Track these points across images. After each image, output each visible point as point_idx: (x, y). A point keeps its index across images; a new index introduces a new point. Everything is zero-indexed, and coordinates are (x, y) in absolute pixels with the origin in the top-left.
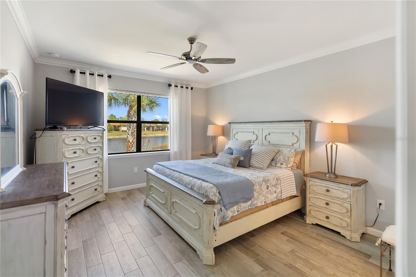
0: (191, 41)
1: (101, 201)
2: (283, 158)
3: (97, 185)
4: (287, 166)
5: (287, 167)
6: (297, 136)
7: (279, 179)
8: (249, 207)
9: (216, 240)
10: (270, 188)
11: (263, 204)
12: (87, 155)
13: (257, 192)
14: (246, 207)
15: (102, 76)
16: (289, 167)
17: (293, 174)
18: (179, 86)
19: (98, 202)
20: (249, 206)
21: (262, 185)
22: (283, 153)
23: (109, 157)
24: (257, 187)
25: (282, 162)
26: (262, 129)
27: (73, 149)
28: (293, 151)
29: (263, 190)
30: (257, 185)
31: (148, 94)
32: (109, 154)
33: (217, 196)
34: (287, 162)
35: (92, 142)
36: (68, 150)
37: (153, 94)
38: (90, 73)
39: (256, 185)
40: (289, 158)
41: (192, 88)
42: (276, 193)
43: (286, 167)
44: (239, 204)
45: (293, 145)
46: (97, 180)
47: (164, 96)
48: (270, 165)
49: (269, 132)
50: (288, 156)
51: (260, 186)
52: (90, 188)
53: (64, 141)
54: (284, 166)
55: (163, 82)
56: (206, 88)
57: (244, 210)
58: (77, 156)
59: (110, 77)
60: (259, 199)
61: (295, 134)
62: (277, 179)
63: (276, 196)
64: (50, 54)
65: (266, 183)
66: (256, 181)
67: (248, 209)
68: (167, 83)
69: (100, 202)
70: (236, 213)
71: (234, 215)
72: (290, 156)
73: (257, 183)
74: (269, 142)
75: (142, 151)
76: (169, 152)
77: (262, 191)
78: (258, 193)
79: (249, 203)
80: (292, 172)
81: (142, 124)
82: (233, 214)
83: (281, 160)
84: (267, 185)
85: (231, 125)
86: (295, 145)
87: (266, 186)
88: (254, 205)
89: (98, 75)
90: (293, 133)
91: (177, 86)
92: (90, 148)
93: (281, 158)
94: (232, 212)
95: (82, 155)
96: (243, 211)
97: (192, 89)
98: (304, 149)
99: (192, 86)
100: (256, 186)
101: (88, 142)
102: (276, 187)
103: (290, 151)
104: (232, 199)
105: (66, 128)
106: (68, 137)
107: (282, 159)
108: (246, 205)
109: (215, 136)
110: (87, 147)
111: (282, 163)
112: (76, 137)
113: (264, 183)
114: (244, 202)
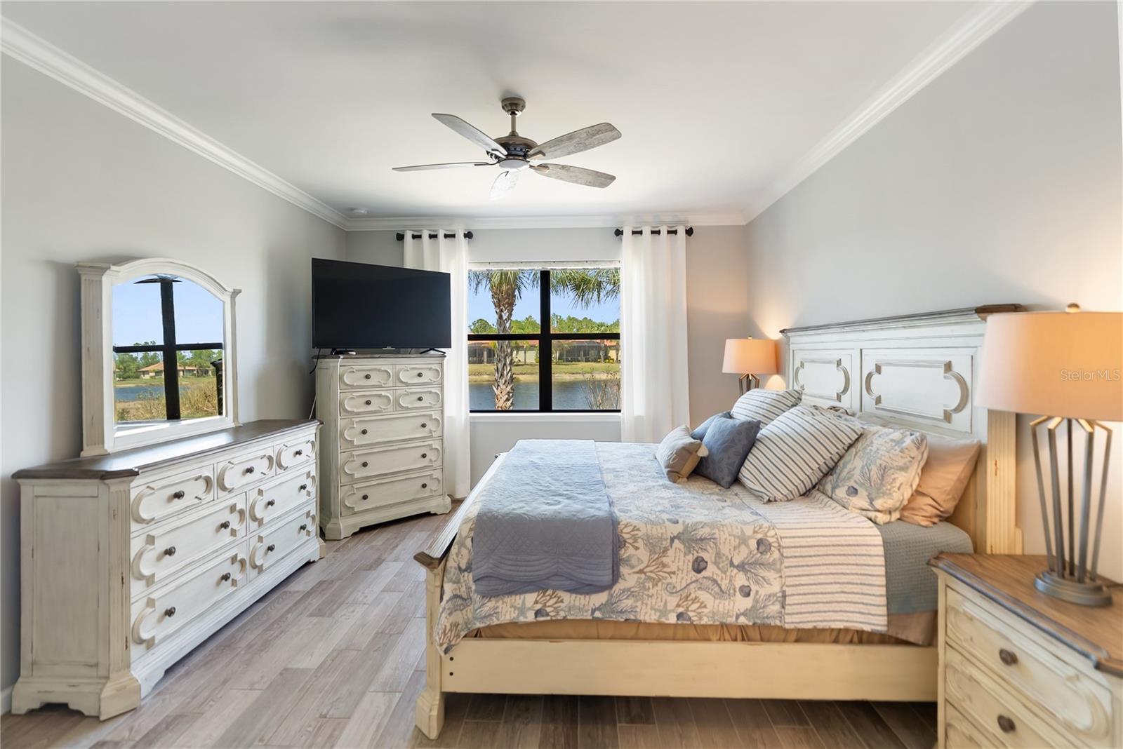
0: (510, 108)
1: (438, 513)
2: (863, 467)
3: (429, 477)
4: (871, 503)
5: (870, 508)
6: (961, 381)
7: (776, 545)
8: (598, 614)
9: (451, 674)
10: (711, 571)
11: (672, 619)
12: (398, 408)
13: (637, 569)
14: (581, 610)
15: (453, 236)
16: (880, 508)
17: (879, 540)
18: (647, 231)
19: (428, 515)
20: (599, 609)
21: (666, 550)
22: (870, 448)
23: (471, 417)
24: (636, 554)
25: (855, 482)
26: (861, 350)
27: (364, 396)
28: (908, 441)
29: (673, 568)
30: (640, 544)
31: (565, 263)
32: (471, 412)
33: (466, 547)
34: (877, 487)
35: (410, 382)
36: (351, 396)
37: (576, 263)
38: (448, 233)
39: (636, 545)
40: (884, 470)
41: (691, 229)
42: (748, 595)
43: (866, 505)
44: (550, 592)
45: (947, 417)
46: (427, 464)
47: (609, 263)
48: (810, 491)
49: (879, 363)
50: (884, 464)
51: (652, 552)
52: (406, 479)
53: (341, 378)
54: (861, 501)
55: (602, 228)
56: (744, 223)
57: (568, 617)
58: (373, 409)
59: (468, 235)
60: (648, 596)
61: (956, 369)
62: (759, 542)
63: (749, 607)
64: (352, 209)
65: (689, 550)
66: (640, 534)
67: (591, 618)
68: (611, 228)
69: (435, 514)
70: (530, 617)
71: (522, 619)
72: (889, 461)
73: (640, 540)
74: (878, 400)
75: (553, 409)
76: (619, 417)
77: (668, 573)
78: (643, 576)
79: (600, 599)
80: (879, 533)
81: (554, 342)
82: (518, 616)
83: (853, 475)
84: (696, 555)
85: (791, 339)
86: (955, 416)
87: (691, 558)
88: (622, 612)
89: (446, 236)
90: (948, 367)
91: (658, 232)
92: (405, 395)
93: (855, 465)
94: (515, 608)
95: (384, 409)
96: (565, 617)
97: (689, 232)
98: (984, 440)
99: (690, 225)
100: (637, 548)
101: (402, 382)
102: (749, 575)
103: (898, 442)
104: (510, 568)
105: (354, 353)
106: (351, 370)
107: (857, 472)
108: (583, 602)
109: (748, 375)
110: (399, 392)
111: (856, 486)
112: (369, 370)
113: (682, 547)
114: (571, 591)
